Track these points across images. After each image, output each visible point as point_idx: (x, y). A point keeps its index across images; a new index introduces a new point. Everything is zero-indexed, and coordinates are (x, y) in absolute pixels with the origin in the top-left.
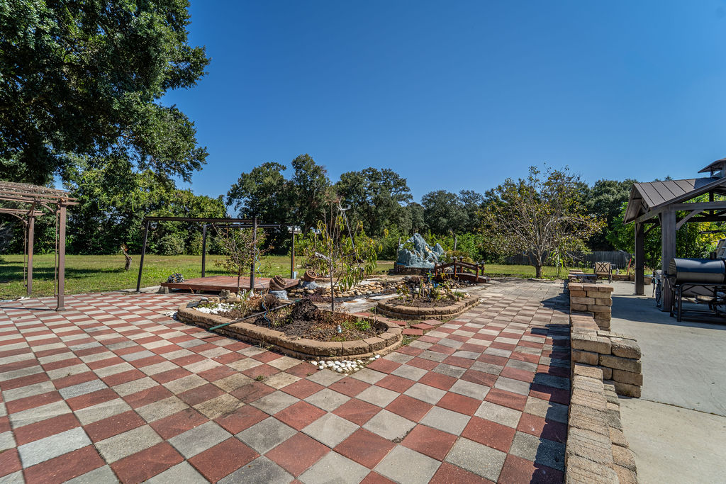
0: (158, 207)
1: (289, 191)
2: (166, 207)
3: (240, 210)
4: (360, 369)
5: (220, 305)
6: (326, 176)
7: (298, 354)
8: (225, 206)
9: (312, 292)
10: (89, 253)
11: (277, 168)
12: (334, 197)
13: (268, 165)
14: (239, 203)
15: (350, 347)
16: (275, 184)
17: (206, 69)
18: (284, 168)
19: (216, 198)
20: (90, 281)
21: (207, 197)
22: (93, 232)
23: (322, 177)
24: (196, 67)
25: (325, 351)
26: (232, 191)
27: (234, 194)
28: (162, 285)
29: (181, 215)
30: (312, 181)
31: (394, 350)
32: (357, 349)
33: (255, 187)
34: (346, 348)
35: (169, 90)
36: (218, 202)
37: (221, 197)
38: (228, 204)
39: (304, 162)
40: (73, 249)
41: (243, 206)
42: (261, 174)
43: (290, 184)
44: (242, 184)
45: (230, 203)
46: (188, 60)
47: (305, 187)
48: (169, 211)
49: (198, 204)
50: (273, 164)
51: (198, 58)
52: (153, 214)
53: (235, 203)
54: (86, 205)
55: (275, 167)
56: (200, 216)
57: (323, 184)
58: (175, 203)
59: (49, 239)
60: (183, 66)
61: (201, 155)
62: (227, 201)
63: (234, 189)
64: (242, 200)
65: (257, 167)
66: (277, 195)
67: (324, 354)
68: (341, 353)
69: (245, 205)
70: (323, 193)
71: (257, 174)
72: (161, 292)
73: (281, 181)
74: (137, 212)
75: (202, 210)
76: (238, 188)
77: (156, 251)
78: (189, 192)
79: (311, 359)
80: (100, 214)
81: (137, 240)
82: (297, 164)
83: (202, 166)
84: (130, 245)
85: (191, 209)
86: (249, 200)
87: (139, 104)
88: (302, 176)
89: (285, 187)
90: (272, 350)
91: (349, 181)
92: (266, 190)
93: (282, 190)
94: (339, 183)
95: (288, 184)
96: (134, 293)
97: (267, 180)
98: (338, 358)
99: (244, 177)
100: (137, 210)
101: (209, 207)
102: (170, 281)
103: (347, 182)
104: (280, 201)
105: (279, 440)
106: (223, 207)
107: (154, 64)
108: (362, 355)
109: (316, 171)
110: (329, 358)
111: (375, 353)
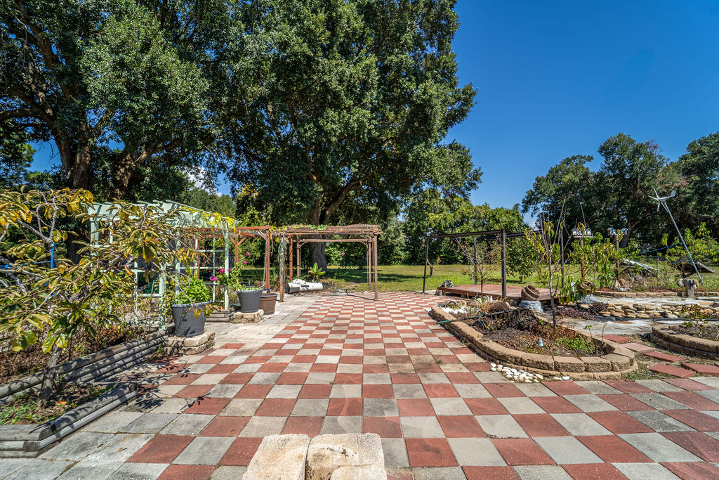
0: (461, 224)
1: (598, 184)
2: (467, 223)
3: (538, 216)
4: (533, 382)
5: (463, 307)
6: (656, 152)
7: (484, 354)
8: (521, 214)
9: (586, 306)
10: (418, 264)
11: (580, 162)
12: (674, 179)
13: (568, 161)
14: (536, 209)
15: (530, 358)
16: (577, 180)
17: (474, 99)
18: (590, 159)
19: (510, 207)
20: (405, 284)
21: (502, 208)
22: (419, 248)
23: (650, 156)
24: (467, 102)
25: (504, 356)
26: (527, 198)
27: (530, 200)
28: (438, 288)
29: (480, 229)
30: (632, 166)
31: (601, 379)
32: (538, 362)
33: (552, 188)
34: (525, 358)
35: (450, 129)
36: (514, 212)
37: (516, 206)
38: (524, 211)
39: (616, 144)
40: (409, 262)
41: (541, 211)
42: (560, 172)
43: (600, 177)
44: (537, 188)
45: (525, 210)
46: (459, 99)
47: (622, 176)
48: (469, 226)
49: (494, 216)
50: (574, 158)
51: (467, 93)
52: (458, 231)
53: (531, 210)
54: (414, 229)
55: (577, 161)
56: (497, 227)
57: (653, 165)
58: (475, 218)
59: (396, 254)
60: (456, 106)
61: (477, 176)
62: (523, 209)
63: (530, 195)
64: (539, 206)
65: (554, 166)
66: (581, 192)
67: (503, 359)
68: (519, 362)
69: (543, 210)
70: (654, 177)
71: (554, 175)
72: (437, 294)
73: (586, 176)
74: (446, 230)
75: (498, 222)
76: (533, 193)
77: (462, 261)
78: (486, 206)
79: (492, 361)
80: (423, 234)
81: (447, 253)
82: (606, 151)
83: (478, 185)
84: (443, 257)
85: (488, 222)
86: (547, 204)
87: (424, 152)
88: (617, 162)
89: (592, 180)
90: (470, 347)
91: (705, 149)
92: (565, 190)
93: (588, 186)
94: (684, 158)
95: (596, 176)
96: (421, 293)
97: (566, 178)
98: (516, 366)
99: (539, 181)
100: (446, 228)
101: (504, 218)
102: (443, 286)
103: (700, 152)
104: (587, 199)
105: (412, 396)
106: (518, 216)
107: (430, 119)
108: (545, 371)
109: (637, 151)
110: (508, 364)
111: (564, 373)
